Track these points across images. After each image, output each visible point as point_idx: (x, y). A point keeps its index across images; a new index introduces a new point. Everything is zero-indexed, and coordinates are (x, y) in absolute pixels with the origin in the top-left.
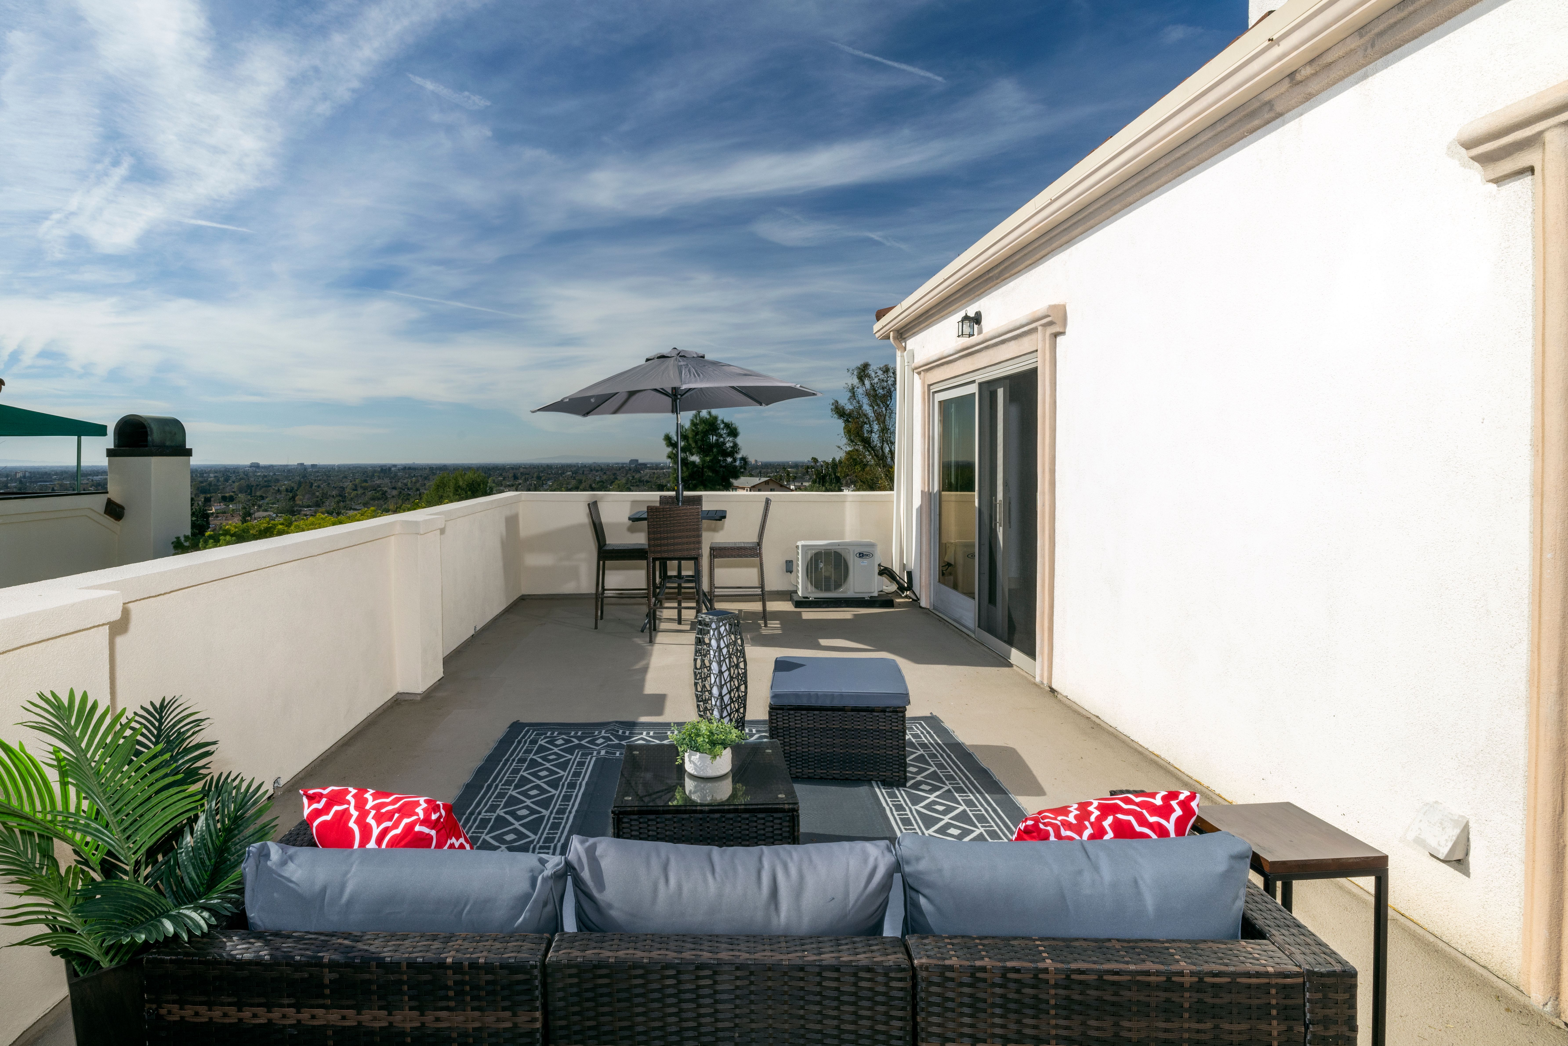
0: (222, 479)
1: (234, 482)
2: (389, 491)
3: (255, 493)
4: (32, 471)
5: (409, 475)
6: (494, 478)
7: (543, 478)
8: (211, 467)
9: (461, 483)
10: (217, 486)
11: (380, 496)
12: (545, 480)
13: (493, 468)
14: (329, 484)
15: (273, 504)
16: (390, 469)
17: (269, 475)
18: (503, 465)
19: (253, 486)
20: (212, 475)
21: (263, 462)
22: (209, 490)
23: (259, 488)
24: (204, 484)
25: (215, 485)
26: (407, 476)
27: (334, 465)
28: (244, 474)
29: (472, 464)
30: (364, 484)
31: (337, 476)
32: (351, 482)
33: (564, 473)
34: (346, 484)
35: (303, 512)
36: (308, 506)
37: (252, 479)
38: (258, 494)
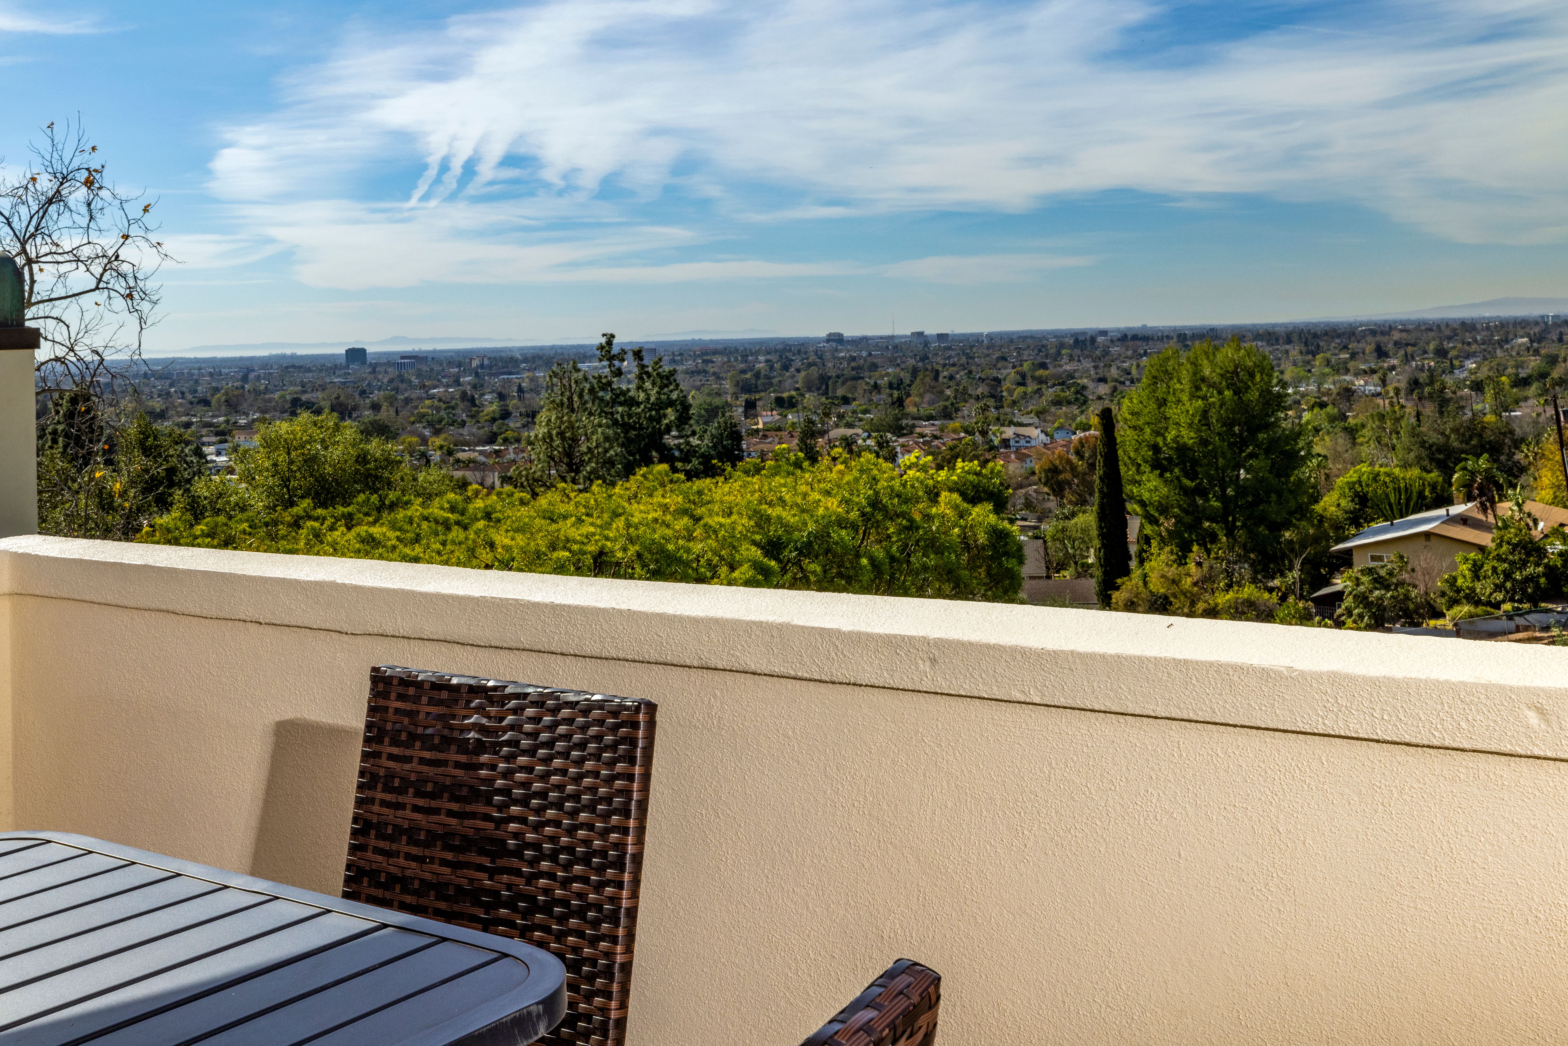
0: (777, 366)
1: (798, 371)
2: (1091, 385)
3: (834, 391)
4: (493, 355)
5: (1135, 351)
6: (1328, 355)
7: (1452, 354)
8: (761, 342)
9: (1207, 372)
10: (769, 378)
11: (1072, 398)
12: (1457, 357)
13: (1326, 333)
14: (970, 372)
15: (865, 412)
16: (1093, 340)
17: (860, 357)
18: (1350, 325)
19: (830, 378)
20: (761, 358)
21: (850, 331)
22: (756, 386)
23: (840, 380)
24: (748, 376)
25: (768, 377)
26: (1130, 353)
27: (981, 334)
28: (816, 353)
29: (1274, 325)
30: (1040, 372)
31: (988, 355)
32: (1014, 367)
33: (1507, 341)
34: (1005, 372)
35: (918, 430)
36: (930, 418)
37: (830, 365)
38: (840, 392)
